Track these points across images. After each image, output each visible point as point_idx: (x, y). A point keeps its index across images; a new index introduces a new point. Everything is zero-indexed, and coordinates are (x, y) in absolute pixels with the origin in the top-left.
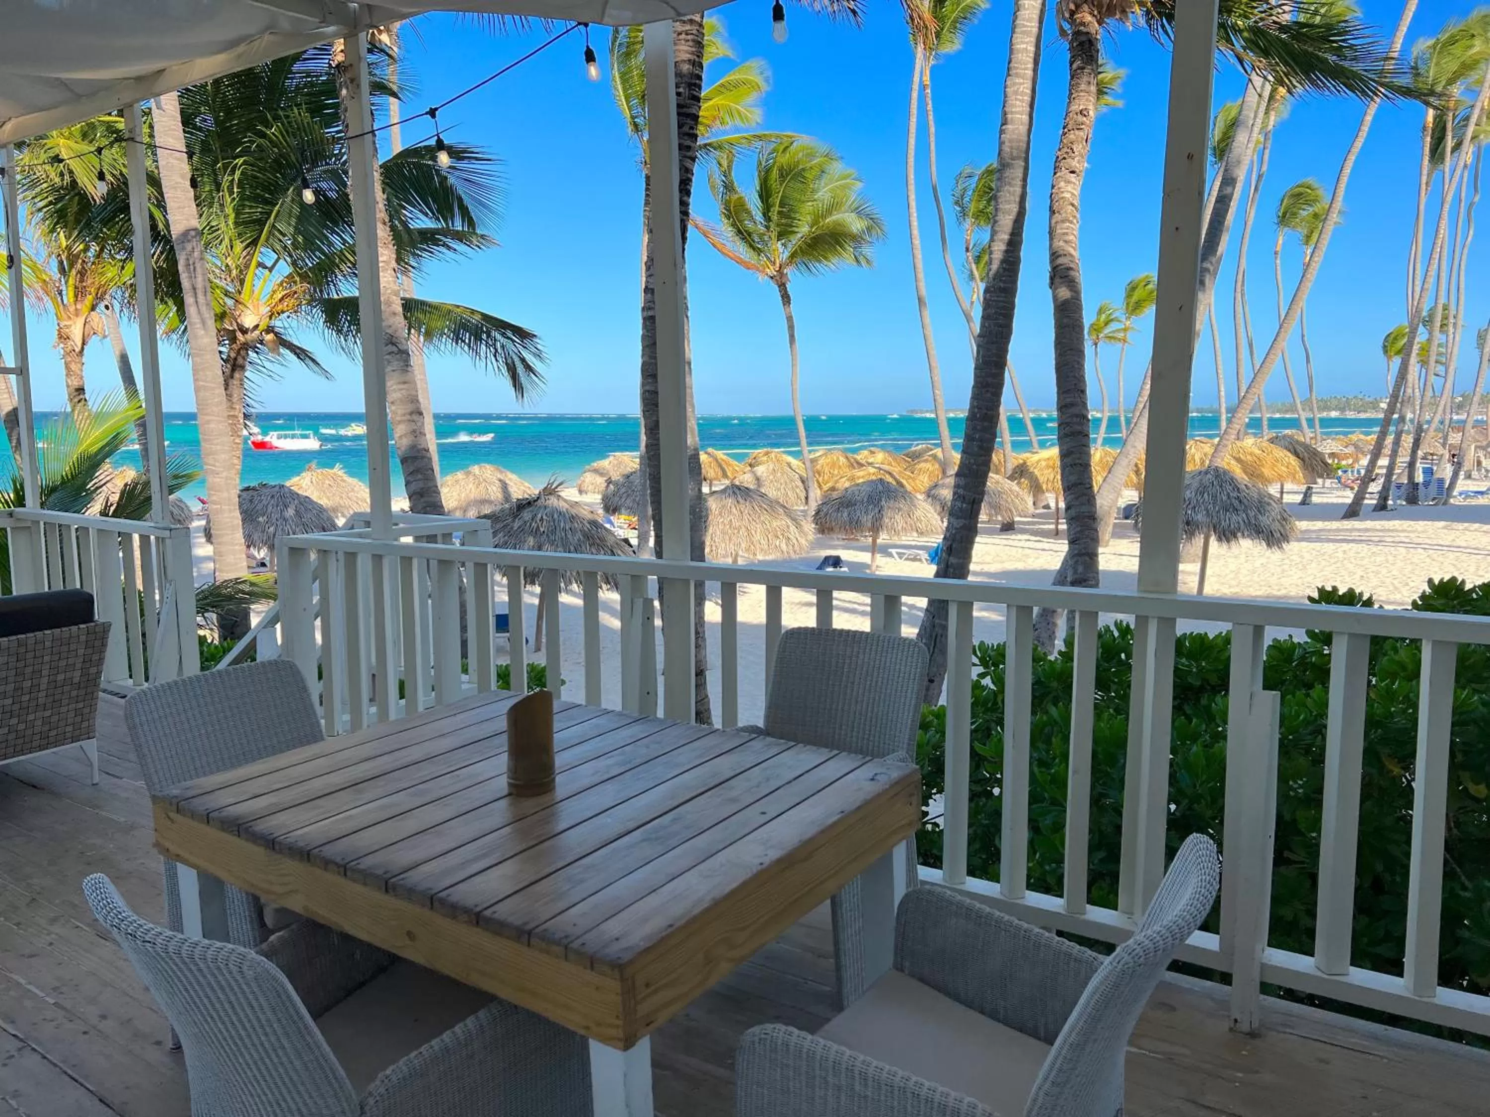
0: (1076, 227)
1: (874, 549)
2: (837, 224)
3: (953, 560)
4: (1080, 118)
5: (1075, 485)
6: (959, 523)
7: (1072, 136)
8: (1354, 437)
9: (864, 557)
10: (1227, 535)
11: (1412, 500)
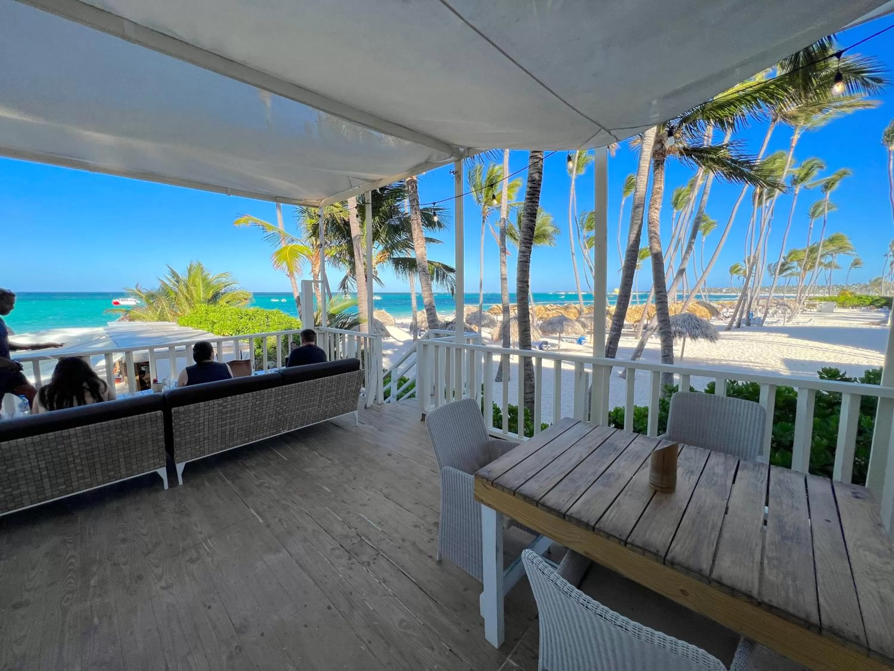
0: (659, 228)
1: (560, 339)
2: (544, 230)
3: (611, 346)
4: (659, 190)
5: (663, 321)
6: (614, 333)
7: (656, 197)
8: (720, 302)
9: (556, 342)
10: (694, 337)
11: (748, 324)
